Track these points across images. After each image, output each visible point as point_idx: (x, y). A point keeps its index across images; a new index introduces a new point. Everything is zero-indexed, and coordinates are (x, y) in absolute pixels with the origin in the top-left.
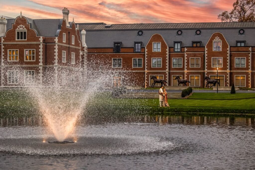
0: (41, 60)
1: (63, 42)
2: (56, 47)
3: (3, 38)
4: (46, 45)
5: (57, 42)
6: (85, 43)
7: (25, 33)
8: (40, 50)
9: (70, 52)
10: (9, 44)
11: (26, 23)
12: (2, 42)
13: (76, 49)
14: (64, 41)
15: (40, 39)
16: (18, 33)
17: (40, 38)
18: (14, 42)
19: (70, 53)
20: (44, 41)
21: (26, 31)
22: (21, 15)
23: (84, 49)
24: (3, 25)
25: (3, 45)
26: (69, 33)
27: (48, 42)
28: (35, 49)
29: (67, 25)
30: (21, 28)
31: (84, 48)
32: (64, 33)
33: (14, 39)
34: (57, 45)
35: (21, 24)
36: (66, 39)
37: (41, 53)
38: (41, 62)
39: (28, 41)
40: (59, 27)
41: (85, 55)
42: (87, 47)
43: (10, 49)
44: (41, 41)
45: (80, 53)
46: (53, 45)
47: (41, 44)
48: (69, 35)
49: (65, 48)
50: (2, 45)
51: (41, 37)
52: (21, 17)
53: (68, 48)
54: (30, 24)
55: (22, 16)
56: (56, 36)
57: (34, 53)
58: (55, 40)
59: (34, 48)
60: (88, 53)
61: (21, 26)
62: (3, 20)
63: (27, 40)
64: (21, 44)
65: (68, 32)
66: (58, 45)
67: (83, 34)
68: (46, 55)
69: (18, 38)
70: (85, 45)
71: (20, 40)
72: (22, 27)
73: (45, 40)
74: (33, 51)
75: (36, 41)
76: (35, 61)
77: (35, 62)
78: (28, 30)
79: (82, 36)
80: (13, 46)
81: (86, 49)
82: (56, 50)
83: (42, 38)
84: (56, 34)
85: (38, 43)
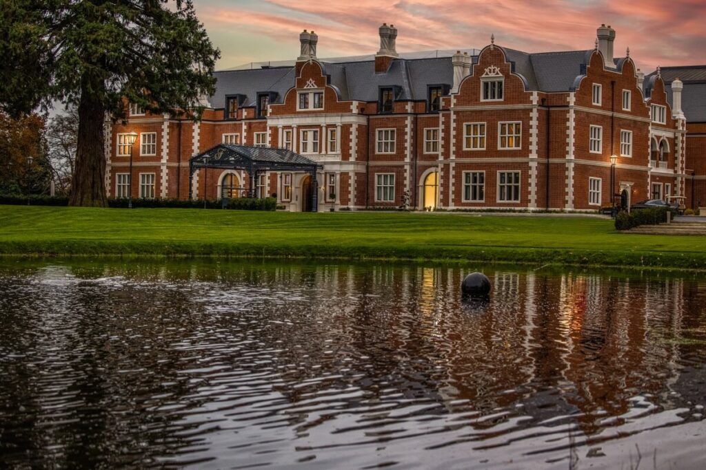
0: (534, 148)
1: (595, 104)
2: (572, 116)
3: (455, 97)
4: (548, 113)
5: (572, 104)
6: (679, 110)
7: (500, 83)
8: (531, 123)
9: (616, 128)
10: (467, 111)
11: (503, 62)
12: (452, 106)
13: (635, 122)
14: (598, 102)
15: (531, 98)
16: (486, 84)
17: (532, 94)
18: (477, 104)
19: (615, 133)
20: (543, 102)
21: (503, 80)
22: (492, 42)
23: (677, 124)
24: (459, 67)
25: (454, 114)
26: (613, 83)
27: (552, 105)
28: (521, 122)
29: (607, 65)
30: (493, 74)
31: (676, 121)
32: (595, 82)
33: (477, 99)
34: (572, 111)
35: (492, 63)
36: (603, 98)
37: (534, 131)
38: (534, 152)
39: (506, 102)
40: (583, 70)
41: (680, 138)
42: (685, 118)
43: (468, 121)
44: (535, 103)
45: (649, 131)
46: (564, 111)
47: (535, 110)
48: (613, 88)
49: (600, 119)
50: (452, 112)
51: (535, 93)
52: (492, 47)
53: (610, 120)
54: (512, 62)
55: (494, 45)
56: (571, 90)
57: (519, 130)
58: (568, 99)
59: (518, 119)
60: (687, 134)
61: (492, 68)
62: (460, 58)
63: (505, 100)
64: (492, 111)
65: (608, 81)
66: (576, 112)
67: (677, 90)
68: (548, 134)
69: (486, 97)
70: (680, 115)
71: (489, 100)
72: (494, 72)
73: (545, 99)
74: (516, 125)
75: (524, 102)
76: (520, 148)
77: (520, 150)
78: (507, 76)
79: (674, 93)
80: (474, 114)
81: (683, 125)
82: (571, 124)
83: (538, 95)
84: (574, 86)
85: (527, 106)
